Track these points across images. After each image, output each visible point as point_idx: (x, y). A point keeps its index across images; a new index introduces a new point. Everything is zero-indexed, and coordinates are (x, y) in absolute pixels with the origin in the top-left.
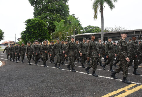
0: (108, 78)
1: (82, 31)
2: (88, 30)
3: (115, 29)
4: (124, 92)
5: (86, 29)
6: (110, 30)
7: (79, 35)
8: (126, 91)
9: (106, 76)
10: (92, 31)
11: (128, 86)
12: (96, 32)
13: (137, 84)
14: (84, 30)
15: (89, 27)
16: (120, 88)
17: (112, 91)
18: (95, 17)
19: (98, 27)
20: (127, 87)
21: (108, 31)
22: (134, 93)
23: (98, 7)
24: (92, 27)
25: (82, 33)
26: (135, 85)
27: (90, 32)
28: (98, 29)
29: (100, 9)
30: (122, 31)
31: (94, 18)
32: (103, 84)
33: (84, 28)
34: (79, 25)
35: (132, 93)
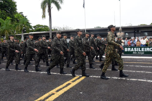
0: (56, 73)
1: (31, 29)
2: (38, 29)
3: (63, 28)
4: (69, 85)
5: (35, 28)
6: (58, 29)
7: (28, 33)
8: (71, 84)
9: (54, 72)
10: (41, 30)
11: (73, 79)
12: (45, 31)
13: (80, 76)
14: (33, 28)
15: (39, 26)
16: (66, 82)
17: (59, 86)
18: (44, 16)
19: (47, 26)
20: (71, 80)
21: (56, 30)
22: (77, 84)
23: (46, 7)
24: (41, 26)
25: (31, 32)
26: (78, 77)
27: (39, 30)
28: (47, 28)
29: (48, 9)
30: (69, 30)
31: (43, 18)
32: (51, 80)
33: (33, 27)
34: (28, 23)
35: (76, 85)
